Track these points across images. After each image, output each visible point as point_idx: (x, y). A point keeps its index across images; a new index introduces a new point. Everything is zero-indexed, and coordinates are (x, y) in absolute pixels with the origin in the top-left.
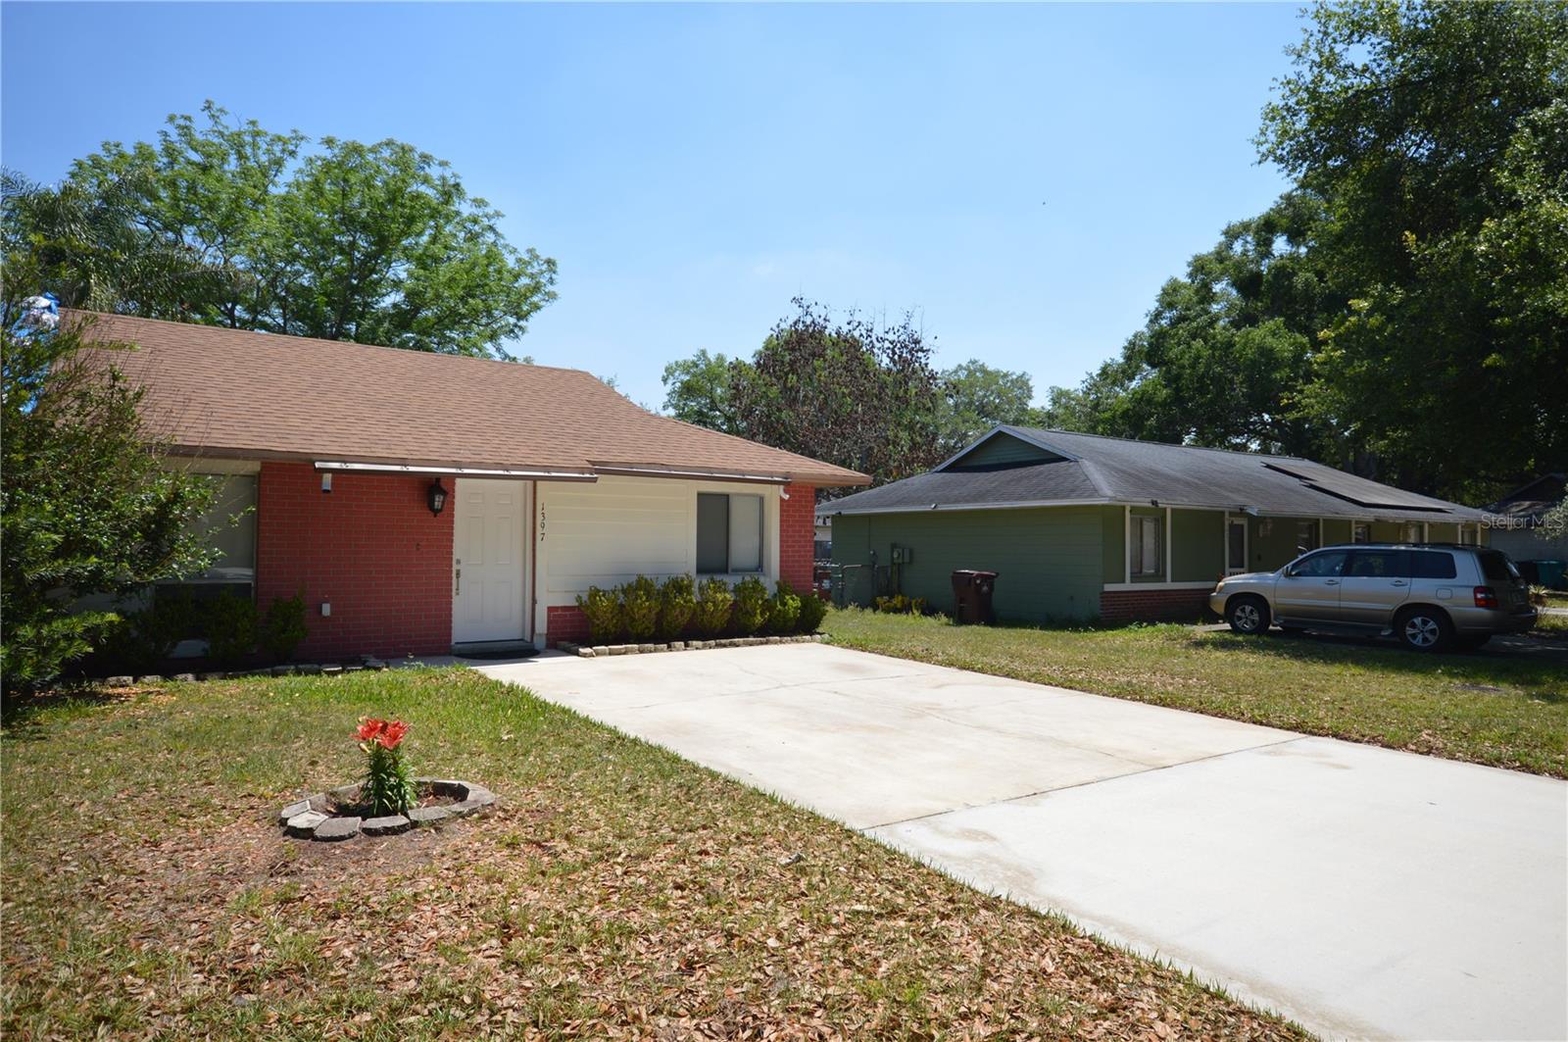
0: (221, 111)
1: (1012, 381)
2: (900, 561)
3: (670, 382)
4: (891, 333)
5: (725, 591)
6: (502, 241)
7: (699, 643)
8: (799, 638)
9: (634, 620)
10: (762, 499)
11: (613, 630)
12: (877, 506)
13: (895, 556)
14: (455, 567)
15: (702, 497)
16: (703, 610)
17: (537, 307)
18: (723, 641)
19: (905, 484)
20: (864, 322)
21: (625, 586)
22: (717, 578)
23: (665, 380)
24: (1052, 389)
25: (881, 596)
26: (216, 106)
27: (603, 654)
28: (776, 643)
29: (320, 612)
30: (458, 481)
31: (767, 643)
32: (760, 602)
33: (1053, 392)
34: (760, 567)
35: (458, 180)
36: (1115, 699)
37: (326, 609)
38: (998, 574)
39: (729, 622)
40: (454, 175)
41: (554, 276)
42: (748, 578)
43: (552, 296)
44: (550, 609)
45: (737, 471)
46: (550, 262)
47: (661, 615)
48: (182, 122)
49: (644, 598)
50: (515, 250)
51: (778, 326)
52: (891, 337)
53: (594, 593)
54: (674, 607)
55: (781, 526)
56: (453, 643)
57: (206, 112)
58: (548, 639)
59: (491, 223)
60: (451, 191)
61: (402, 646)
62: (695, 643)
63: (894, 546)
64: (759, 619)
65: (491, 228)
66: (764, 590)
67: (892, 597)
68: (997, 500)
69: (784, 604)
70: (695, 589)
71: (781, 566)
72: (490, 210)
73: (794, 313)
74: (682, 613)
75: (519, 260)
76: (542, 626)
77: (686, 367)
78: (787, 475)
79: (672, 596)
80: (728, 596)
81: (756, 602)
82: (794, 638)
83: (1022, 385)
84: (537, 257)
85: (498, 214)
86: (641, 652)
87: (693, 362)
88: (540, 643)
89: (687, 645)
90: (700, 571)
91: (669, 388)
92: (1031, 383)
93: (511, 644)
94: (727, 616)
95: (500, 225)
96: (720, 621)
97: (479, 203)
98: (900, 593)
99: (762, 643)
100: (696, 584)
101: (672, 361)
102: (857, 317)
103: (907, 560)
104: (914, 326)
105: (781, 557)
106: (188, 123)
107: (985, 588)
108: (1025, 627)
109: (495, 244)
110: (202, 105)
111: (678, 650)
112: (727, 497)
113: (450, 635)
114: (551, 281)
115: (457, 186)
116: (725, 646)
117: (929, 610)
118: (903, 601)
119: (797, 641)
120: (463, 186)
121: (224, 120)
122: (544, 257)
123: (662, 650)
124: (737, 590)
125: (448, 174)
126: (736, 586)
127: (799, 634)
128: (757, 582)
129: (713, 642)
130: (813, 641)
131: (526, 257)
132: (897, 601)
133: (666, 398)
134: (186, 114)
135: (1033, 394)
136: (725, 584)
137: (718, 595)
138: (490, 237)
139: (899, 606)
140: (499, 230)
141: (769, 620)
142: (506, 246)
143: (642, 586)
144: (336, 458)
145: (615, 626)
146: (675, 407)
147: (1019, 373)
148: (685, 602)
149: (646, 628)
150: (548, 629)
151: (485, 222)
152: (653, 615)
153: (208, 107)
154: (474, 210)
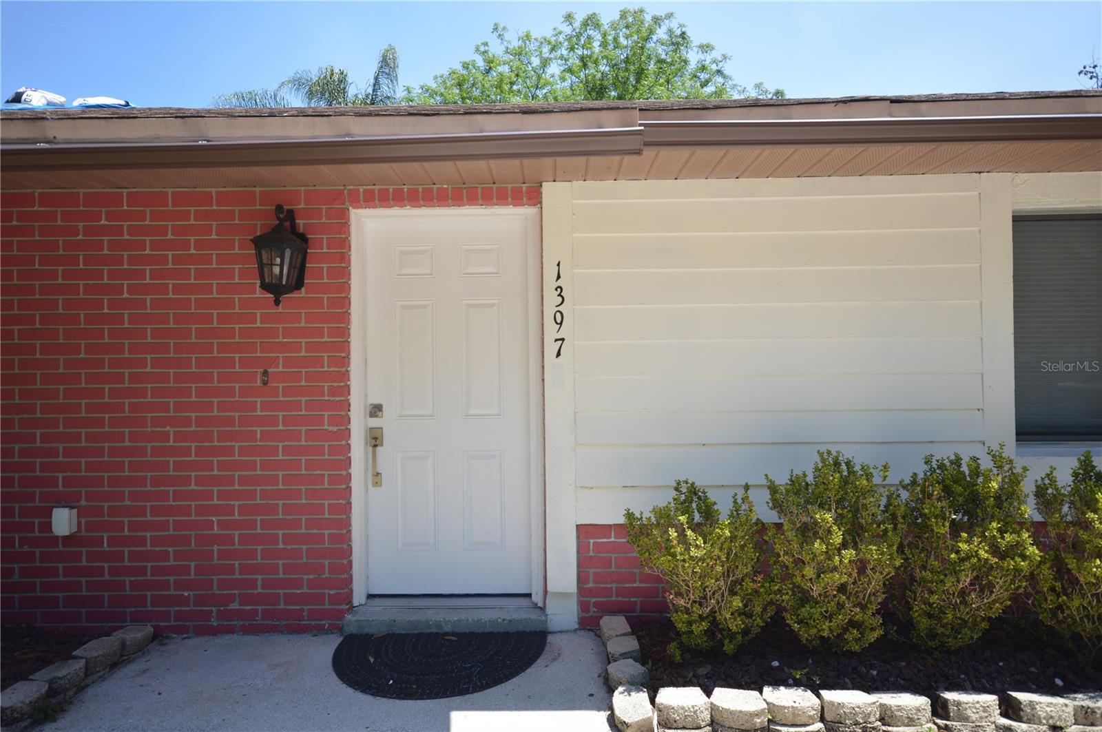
0: (504, 28)
6: (730, 83)
9: (804, 598)
11: (736, 625)
15: (1021, 221)
29: (47, 526)
35: (684, 30)
37: (63, 521)
40: (681, 26)
44: (585, 531)
47: (902, 594)
48: (482, 49)
49: (837, 538)
54: (953, 570)
58: (583, 606)
59: (719, 68)
60: (679, 41)
61: (235, 606)
65: (719, 72)
72: (716, 54)
74: (982, 582)
76: (564, 574)
79: (943, 529)
85: (725, 57)
90: (1028, 432)
95: (727, 68)
97: (705, 48)
100: (1028, 486)
106: (487, 48)
109: (723, 86)
115: (683, 35)
120: (689, 33)
121: (507, 36)
125: (674, 24)
134: (483, 41)
140: (726, 72)
142: (734, 86)
143: (834, 488)
145: (745, 613)
148: (995, 550)
149: (852, 624)
150: (581, 579)
151: (714, 67)
152: (875, 583)
153: (496, 29)
154: (701, 56)
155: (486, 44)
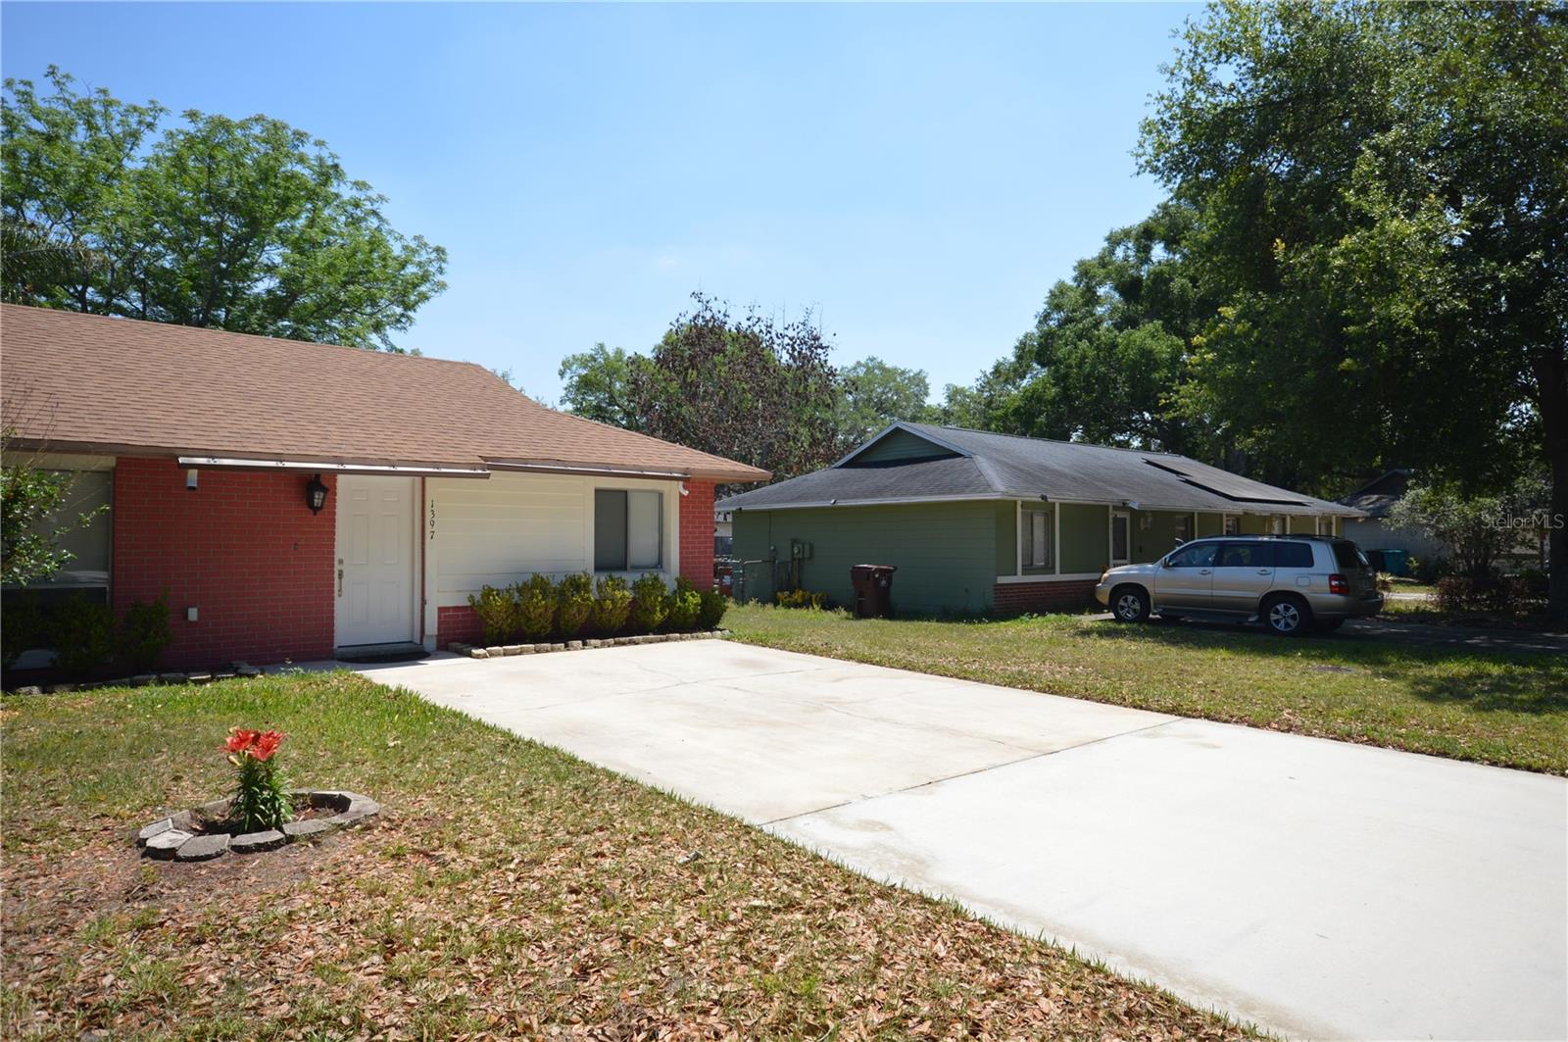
0: (67, 76)
1: (909, 378)
2: (801, 556)
3: (568, 375)
4: (791, 329)
5: (624, 588)
6: (386, 226)
7: (598, 642)
8: (699, 634)
9: (529, 619)
10: (661, 495)
11: (508, 630)
12: (778, 502)
13: (796, 551)
14: (337, 567)
15: (598, 492)
16: (602, 609)
17: (424, 297)
18: (622, 639)
19: (805, 480)
20: (763, 318)
21: (520, 585)
22: (616, 575)
23: (562, 374)
24: (948, 387)
25: (782, 590)
26: (60, 73)
27: (497, 654)
28: (676, 640)
29: (186, 617)
30: (340, 478)
31: (667, 640)
32: (660, 599)
33: (948, 389)
34: (659, 564)
35: (336, 161)
36: (1007, 688)
37: (193, 614)
38: (896, 568)
39: (628, 619)
40: (332, 156)
41: (444, 265)
42: (647, 576)
43: (443, 286)
44: (441, 610)
45: (635, 467)
46: (439, 250)
47: (557, 614)
48: (22, 88)
49: (540, 597)
50: (402, 237)
51: (677, 321)
52: (791, 333)
53: (488, 592)
54: (571, 605)
55: (681, 522)
56: (335, 647)
57: (50, 78)
58: (439, 641)
59: (374, 207)
60: (329, 172)
61: (279, 651)
62: (593, 641)
63: (794, 542)
64: (658, 617)
65: (375, 213)
66: (663, 586)
67: (792, 592)
68: (895, 496)
69: (684, 601)
70: (593, 587)
71: (681, 563)
72: (373, 194)
73: (693, 308)
74: (580, 612)
75: (405, 248)
76: (432, 627)
77: (584, 362)
78: (686, 471)
79: (569, 594)
80: (627, 593)
81: (656, 599)
82: (694, 635)
83: (919, 382)
84: (426, 245)
86: (538, 651)
87: (591, 356)
88: (430, 644)
89: (585, 644)
90: (598, 568)
91: (566, 382)
92: (927, 381)
93: (400, 646)
94: (626, 614)
95: (384, 210)
96: (619, 619)
97: (360, 185)
98: (800, 588)
99: (662, 641)
100: (594, 582)
101: (570, 355)
102: (757, 313)
103: (807, 555)
104: (813, 323)
105: (681, 553)
106: (28, 89)
107: (884, 582)
108: (922, 620)
109: (378, 229)
110: (45, 71)
111: (576, 649)
112: (625, 492)
113: (332, 638)
114: (441, 271)
115: (336, 166)
116: (624, 644)
117: (829, 605)
118: (803, 596)
119: (697, 638)
120: (343, 167)
121: (70, 87)
122: (433, 244)
123: (559, 650)
124: (636, 587)
125: (325, 154)
126: (634, 583)
127: (700, 630)
128: (656, 579)
129: (611, 641)
130: (713, 637)
131: (413, 244)
132: (798, 596)
133: (563, 393)
134: (26, 79)
135: (930, 391)
136: (623, 581)
137: (617, 592)
138: (374, 222)
139: (799, 600)
140: (383, 215)
141: (669, 617)
142: (391, 232)
143: (537, 584)
144: (203, 453)
145: (509, 626)
146: (573, 401)
147: (916, 370)
148: (583, 600)
149: (542, 627)
150: (439, 630)
151: (368, 206)
152: (550, 614)
153: (52, 71)
154: (355, 193)
155: (29, 84)
